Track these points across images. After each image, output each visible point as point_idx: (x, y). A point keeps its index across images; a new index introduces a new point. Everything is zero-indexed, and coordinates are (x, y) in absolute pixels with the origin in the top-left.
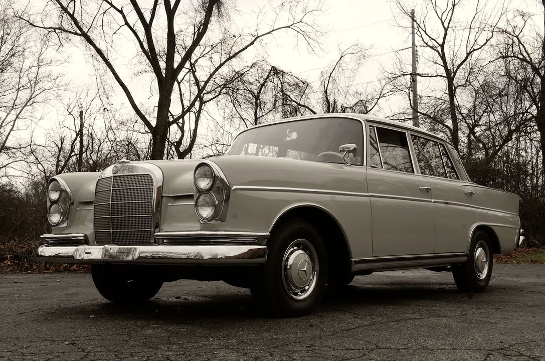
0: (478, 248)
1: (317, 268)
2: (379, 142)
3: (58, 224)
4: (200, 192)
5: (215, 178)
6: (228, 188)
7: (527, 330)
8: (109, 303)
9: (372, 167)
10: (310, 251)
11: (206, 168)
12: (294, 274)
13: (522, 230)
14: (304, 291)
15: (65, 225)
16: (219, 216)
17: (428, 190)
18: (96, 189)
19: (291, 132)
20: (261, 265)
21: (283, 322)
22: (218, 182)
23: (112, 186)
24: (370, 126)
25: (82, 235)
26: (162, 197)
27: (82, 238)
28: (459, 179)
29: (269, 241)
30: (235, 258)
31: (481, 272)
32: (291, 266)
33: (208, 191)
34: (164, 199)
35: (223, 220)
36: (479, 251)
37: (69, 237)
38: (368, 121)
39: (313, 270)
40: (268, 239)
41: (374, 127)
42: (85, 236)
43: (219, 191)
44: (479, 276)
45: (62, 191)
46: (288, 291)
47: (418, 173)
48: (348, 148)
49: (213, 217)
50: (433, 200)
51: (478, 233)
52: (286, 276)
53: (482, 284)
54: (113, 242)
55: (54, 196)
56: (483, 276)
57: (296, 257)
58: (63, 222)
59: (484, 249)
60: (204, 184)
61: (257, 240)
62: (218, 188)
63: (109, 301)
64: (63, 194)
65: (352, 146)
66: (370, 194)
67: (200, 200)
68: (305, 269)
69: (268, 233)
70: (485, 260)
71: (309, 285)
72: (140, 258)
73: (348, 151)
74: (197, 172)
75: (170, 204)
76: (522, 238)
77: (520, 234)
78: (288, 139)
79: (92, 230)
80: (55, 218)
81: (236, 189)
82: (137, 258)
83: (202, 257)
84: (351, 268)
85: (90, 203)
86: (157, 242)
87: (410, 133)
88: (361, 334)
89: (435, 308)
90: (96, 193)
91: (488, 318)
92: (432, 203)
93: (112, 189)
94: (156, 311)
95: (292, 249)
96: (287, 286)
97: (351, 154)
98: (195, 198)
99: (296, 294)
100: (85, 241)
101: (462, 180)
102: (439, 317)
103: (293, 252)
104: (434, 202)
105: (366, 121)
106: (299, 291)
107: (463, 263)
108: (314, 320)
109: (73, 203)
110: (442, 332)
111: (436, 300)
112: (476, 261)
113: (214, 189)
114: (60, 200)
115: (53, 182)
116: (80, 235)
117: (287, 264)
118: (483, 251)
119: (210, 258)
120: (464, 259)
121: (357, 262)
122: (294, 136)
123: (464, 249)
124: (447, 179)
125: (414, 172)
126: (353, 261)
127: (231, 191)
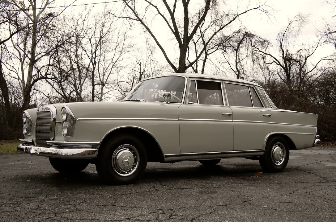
2: (198, 89)
3: (26, 134)
5: (68, 114)
6: (74, 120)
8: (59, 173)
9: (188, 103)
10: (134, 151)
12: (120, 163)
14: (129, 171)
15: (29, 134)
16: (70, 133)
17: (229, 115)
22: (69, 116)
24: (191, 80)
26: (55, 123)
32: (119, 158)
35: (72, 135)
36: (277, 149)
38: (191, 77)
40: (100, 145)
41: (195, 80)
42: (32, 141)
43: (70, 121)
44: (276, 163)
47: (226, 105)
49: (67, 134)
52: (116, 163)
55: (24, 120)
57: (122, 154)
60: (64, 117)
64: (27, 119)
65: (169, 93)
66: (180, 119)
67: (63, 126)
68: (127, 160)
69: (99, 142)
70: (280, 154)
71: (133, 169)
74: (62, 111)
75: (59, 126)
76: (317, 140)
77: (316, 138)
80: (25, 131)
81: (79, 120)
82: (40, 153)
87: (225, 82)
92: (232, 122)
93: (36, 118)
99: (123, 173)
103: (121, 151)
104: (234, 121)
105: (188, 78)
106: (126, 171)
113: (68, 119)
114: (27, 122)
115: (24, 114)
116: (30, 140)
120: (262, 153)
121: (167, 156)
123: (261, 148)
124: (253, 107)
125: (223, 105)
126: (164, 156)
127: (76, 121)
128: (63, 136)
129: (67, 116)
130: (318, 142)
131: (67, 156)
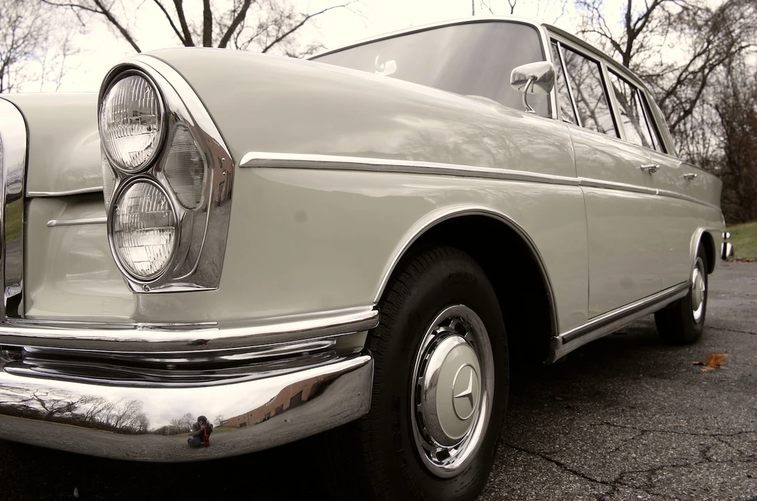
4: (123, 176)
5: (169, 121)
9: (564, 121)
10: (472, 331)
12: (440, 403)
13: (728, 235)
16: (193, 264)
17: (651, 171)
22: (180, 136)
24: (551, 39)
26: (28, 199)
28: (667, 153)
33: (147, 173)
34: (34, 207)
36: (695, 272)
38: (547, 27)
41: (556, 42)
46: (425, 459)
49: (172, 271)
52: (419, 415)
59: (700, 270)
62: (185, 159)
66: (580, 179)
68: (469, 391)
69: (369, 312)
70: (704, 289)
71: (473, 425)
74: (108, 101)
75: (54, 222)
81: (254, 165)
92: (657, 196)
95: (431, 337)
96: (424, 443)
98: (108, 200)
103: (436, 344)
104: (659, 193)
105: (543, 27)
106: (453, 447)
112: (693, 292)
113: (169, 162)
118: (699, 273)
125: (619, 138)
126: (561, 341)
127: (237, 172)
128: (137, 288)
129: (171, 131)
130: (732, 250)
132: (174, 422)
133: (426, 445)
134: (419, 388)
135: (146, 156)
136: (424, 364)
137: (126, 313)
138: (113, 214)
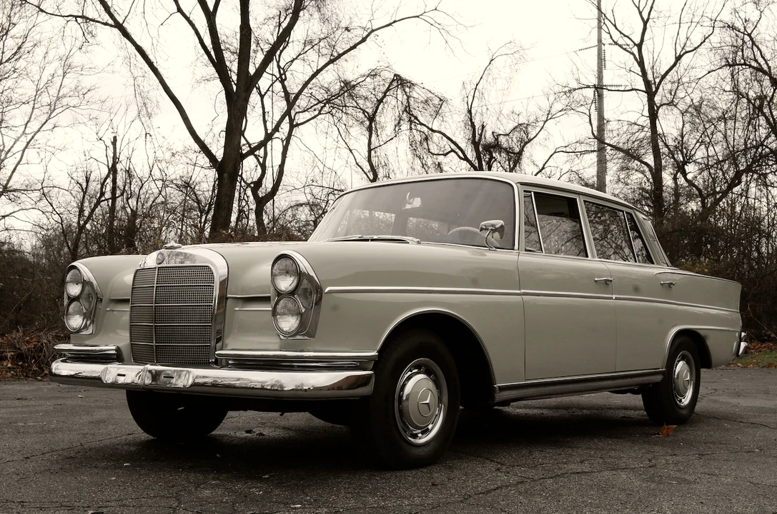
0: (679, 361)
1: (445, 399)
2: (538, 214)
3: (79, 331)
4: (280, 294)
5: (300, 275)
6: (319, 290)
7: (738, 495)
8: (152, 440)
9: (526, 250)
10: (436, 375)
11: (289, 262)
12: (411, 408)
13: (743, 334)
14: (426, 431)
15: (90, 331)
16: (306, 328)
17: (607, 282)
18: (133, 283)
19: (412, 197)
20: (364, 398)
21: (396, 477)
22: (305, 281)
23: (156, 281)
25: (114, 348)
26: (227, 298)
27: (114, 352)
28: (653, 263)
29: (377, 363)
30: (329, 390)
31: (683, 396)
32: (408, 396)
33: (292, 293)
34: (229, 302)
35: (311, 335)
36: (680, 366)
37: (96, 351)
38: (522, 184)
39: (440, 400)
40: (375, 361)
41: (530, 192)
42: (118, 349)
43: (306, 294)
44: (680, 401)
45: (85, 283)
46: (403, 433)
47: (593, 257)
48: (493, 225)
49: (298, 331)
50: (614, 297)
51: (678, 341)
52: (401, 411)
53: (684, 412)
54: (157, 360)
55: (74, 290)
56: (686, 401)
57: (416, 385)
58: (86, 327)
59: (688, 363)
60: (286, 283)
61: (359, 364)
62: (306, 290)
63: (151, 437)
64: (87, 288)
65: (499, 223)
66: (523, 291)
67: (279, 307)
68: (428, 401)
69: (375, 353)
70: (688, 378)
71: (434, 423)
72: (194, 384)
73: (492, 230)
74: (276, 267)
75: (238, 309)
76: (743, 345)
77: (741, 340)
78: (408, 207)
79: (128, 341)
80: (75, 322)
81: (330, 292)
82: (191, 386)
83: (282, 386)
84: (493, 397)
85: (125, 301)
86: (219, 363)
87: (583, 198)
88: (503, 500)
89: (613, 453)
90: (133, 288)
91: (686, 473)
92: (612, 300)
93: (155, 285)
94: (218, 455)
95: (410, 373)
96: (402, 424)
97: (497, 235)
98: (273, 303)
99: (415, 436)
100: (118, 357)
101: (657, 264)
102: (616, 470)
103: (411, 377)
104: (616, 299)
105: (519, 185)
106: (420, 431)
107: (656, 384)
108: (439, 475)
109: (101, 300)
110: (618, 499)
111: (617, 438)
112: (676, 380)
113: (300, 291)
114: (83, 296)
115: (72, 271)
116: (110, 348)
117: (403, 394)
118: (686, 365)
119: (293, 390)
120: (659, 378)
121: (502, 389)
122: (417, 202)
123: (659, 363)
124: (636, 264)
125: (587, 256)
126: (497, 388)
127: (323, 294)
128: (282, 337)
129: (301, 280)
130: (746, 348)
131: (299, 392)
132: (296, 386)
133: (404, 427)
134: (401, 397)
135: (291, 288)
136: (404, 385)
137: (277, 347)
138: (275, 309)
